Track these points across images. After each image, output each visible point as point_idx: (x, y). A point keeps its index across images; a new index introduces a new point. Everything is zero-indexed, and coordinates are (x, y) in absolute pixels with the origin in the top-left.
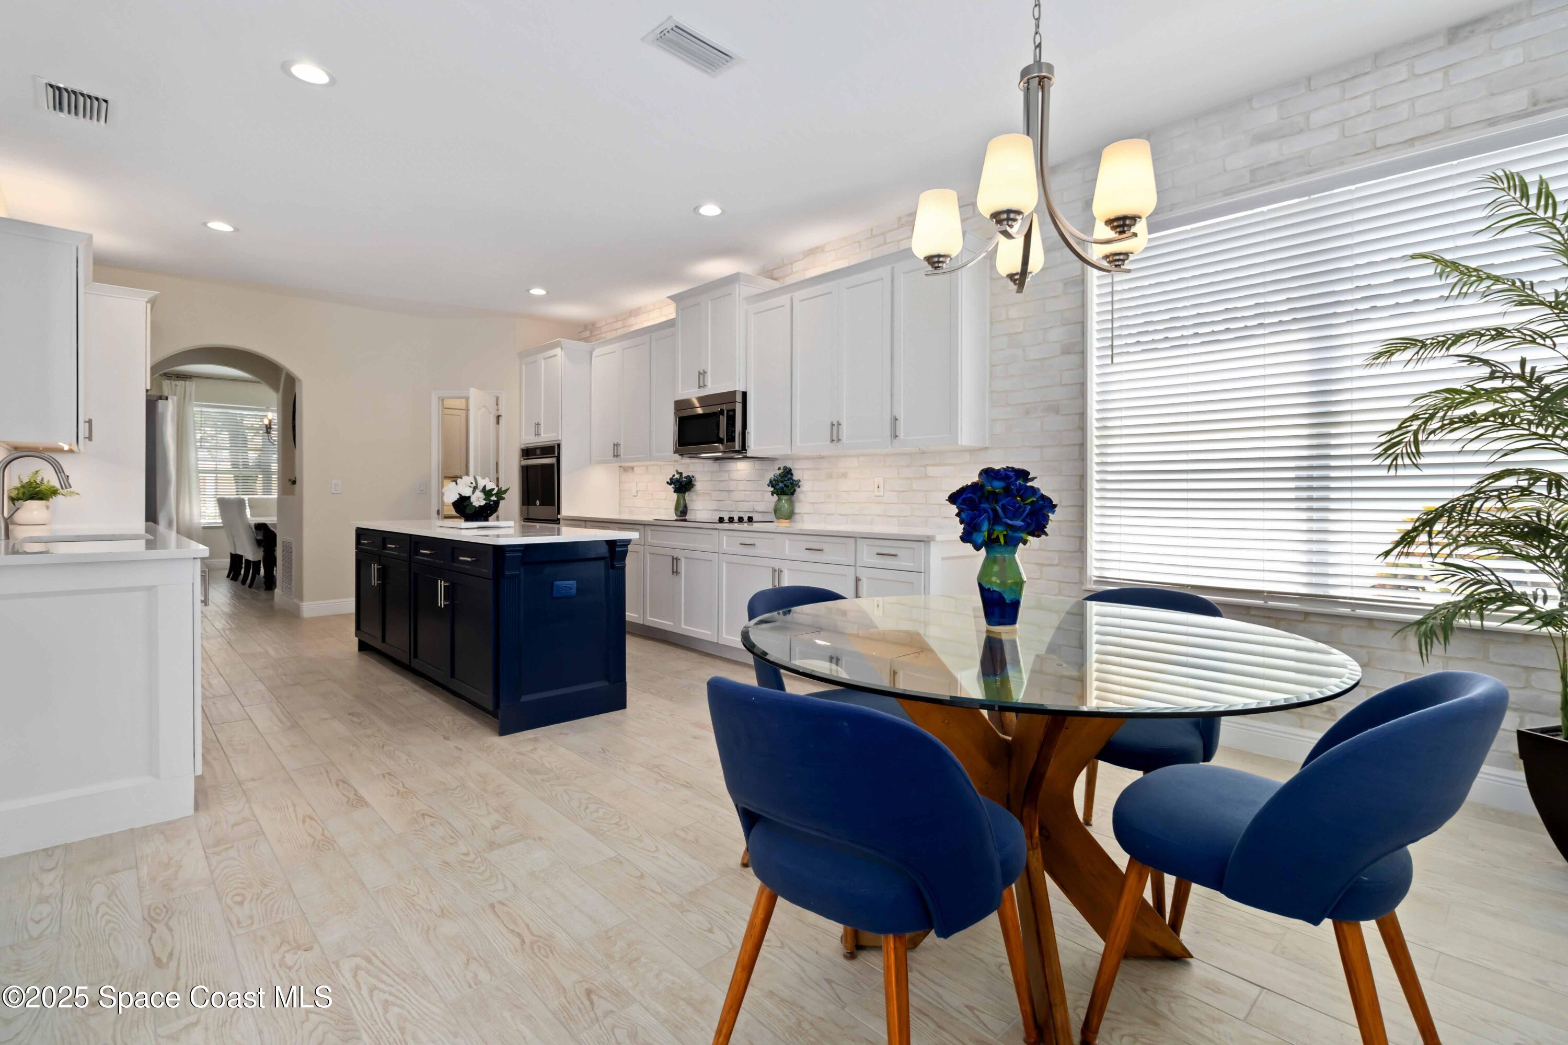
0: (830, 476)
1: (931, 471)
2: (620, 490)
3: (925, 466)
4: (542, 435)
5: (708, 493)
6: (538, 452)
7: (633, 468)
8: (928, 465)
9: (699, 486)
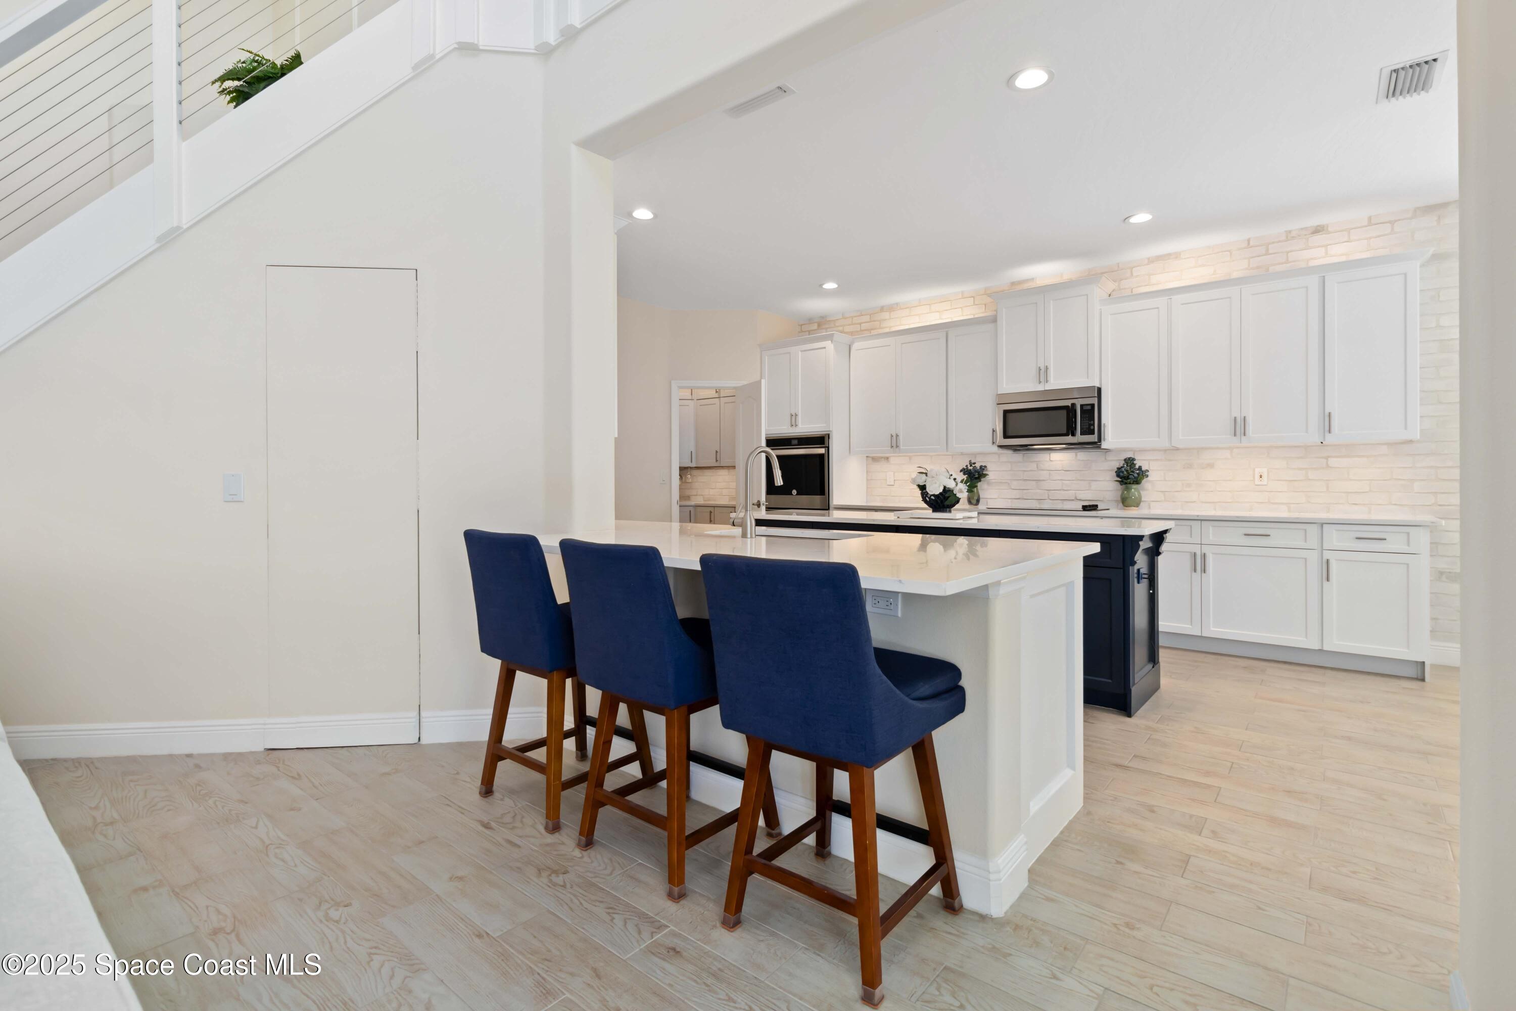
0: (1189, 466)
1: (1333, 462)
2: (867, 480)
3: (1327, 458)
4: (800, 425)
5: (1006, 483)
6: (796, 442)
7: (887, 458)
8: (1329, 457)
9: (993, 474)
